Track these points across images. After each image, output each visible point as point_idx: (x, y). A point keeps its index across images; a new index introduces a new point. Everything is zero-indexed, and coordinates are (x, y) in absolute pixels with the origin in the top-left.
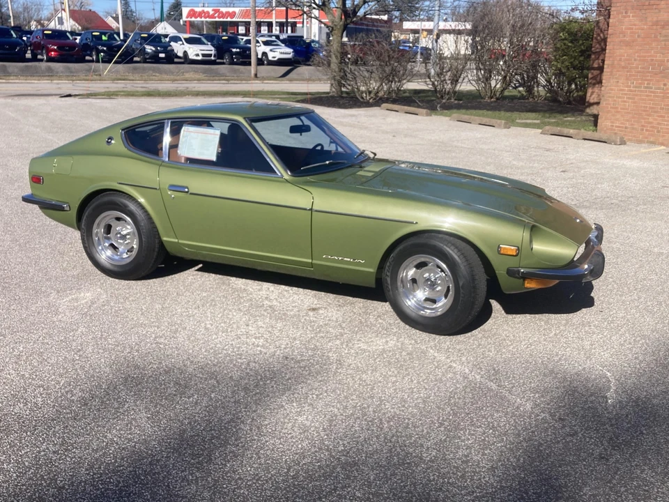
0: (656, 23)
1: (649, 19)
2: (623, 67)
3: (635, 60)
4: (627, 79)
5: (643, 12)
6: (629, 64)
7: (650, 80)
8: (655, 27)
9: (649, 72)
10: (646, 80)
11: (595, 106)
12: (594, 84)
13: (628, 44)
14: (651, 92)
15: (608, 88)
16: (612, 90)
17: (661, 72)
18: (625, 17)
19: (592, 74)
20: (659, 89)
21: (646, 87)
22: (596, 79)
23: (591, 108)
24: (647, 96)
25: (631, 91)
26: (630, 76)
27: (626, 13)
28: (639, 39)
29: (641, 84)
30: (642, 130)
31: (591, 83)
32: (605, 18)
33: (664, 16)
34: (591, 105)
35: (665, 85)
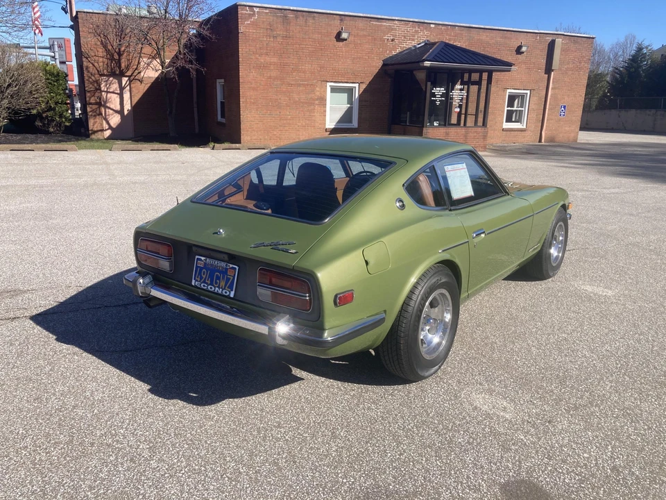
0: (270, 77)
1: (265, 75)
2: (254, 103)
3: (260, 99)
4: (257, 110)
5: (261, 70)
6: (257, 101)
7: (271, 110)
8: (269, 80)
9: (270, 106)
11: (100, 133)
12: (95, 116)
14: (273, 117)
17: (277, 106)
19: (91, 108)
20: (277, 115)
21: (269, 115)
22: (95, 112)
23: (96, 134)
24: (271, 119)
25: (260, 117)
27: (250, 70)
28: (261, 87)
29: (265, 112)
31: (91, 115)
32: (94, 65)
33: (274, 74)
34: (95, 132)
35: (280, 113)
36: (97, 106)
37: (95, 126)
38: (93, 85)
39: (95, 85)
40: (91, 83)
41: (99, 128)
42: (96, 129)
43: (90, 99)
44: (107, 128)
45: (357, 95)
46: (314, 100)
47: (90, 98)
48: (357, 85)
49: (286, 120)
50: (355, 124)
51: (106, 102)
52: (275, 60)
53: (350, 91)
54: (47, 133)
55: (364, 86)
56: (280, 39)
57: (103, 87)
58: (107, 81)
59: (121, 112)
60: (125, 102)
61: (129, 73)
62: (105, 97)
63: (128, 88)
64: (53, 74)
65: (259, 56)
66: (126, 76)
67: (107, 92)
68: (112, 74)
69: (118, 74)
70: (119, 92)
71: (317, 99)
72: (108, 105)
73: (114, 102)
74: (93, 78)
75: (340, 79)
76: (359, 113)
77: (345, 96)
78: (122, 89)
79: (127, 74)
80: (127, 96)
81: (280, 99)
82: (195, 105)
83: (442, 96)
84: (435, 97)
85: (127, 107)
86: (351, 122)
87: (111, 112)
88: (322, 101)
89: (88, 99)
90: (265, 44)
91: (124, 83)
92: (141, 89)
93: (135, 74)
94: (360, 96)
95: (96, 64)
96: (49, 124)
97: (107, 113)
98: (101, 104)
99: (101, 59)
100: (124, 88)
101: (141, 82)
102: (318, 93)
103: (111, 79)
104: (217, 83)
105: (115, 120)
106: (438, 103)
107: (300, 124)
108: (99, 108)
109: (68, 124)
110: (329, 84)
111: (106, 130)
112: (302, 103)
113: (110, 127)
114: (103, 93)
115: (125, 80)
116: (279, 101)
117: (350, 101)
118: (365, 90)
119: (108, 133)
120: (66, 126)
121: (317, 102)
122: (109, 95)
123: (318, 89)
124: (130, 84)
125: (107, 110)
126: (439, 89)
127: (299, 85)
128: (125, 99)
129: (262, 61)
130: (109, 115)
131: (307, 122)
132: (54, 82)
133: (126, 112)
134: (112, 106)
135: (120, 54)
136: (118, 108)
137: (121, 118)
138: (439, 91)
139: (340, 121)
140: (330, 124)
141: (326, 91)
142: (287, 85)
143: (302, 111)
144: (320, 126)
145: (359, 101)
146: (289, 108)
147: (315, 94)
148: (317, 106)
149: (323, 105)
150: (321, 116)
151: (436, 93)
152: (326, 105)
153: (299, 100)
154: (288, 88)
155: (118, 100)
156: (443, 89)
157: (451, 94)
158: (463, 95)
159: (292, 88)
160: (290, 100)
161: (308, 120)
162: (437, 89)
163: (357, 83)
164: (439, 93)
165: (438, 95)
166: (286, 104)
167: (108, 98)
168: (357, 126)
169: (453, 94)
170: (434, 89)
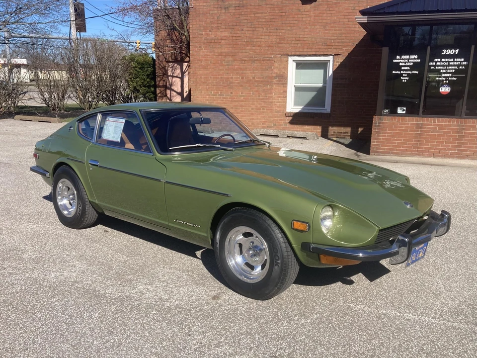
0: (221, 54)
1: (216, 51)
2: (204, 83)
3: (211, 78)
4: (207, 90)
5: (211, 46)
6: (207, 80)
7: (222, 90)
8: (220, 57)
9: (221, 85)
10: (220, 90)
12: (162, 97)
13: (204, 67)
14: (225, 98)
15: (195, 97)
16: (198, 97)
17: (228, 86)
18: (200, 50)
19: (160, 90)
20: (228, 95)
21: (220, 95)
22: (163, 94)
24: (222, 100)
25: (210, 98)
26: (209, 88)
27: (200, 47)
28: (211, 65)
29: (216, 93)
30: (221, 123)
31: (160, 97)
32: (162, 54)
33: (225, 50)
35: (231, 93)
36: (164, 89)
38: (162, 71)
39: (164, 70)
40: (161, 69)
43: (159, 83)
45: (331, 72)
46: (272, 78)
47: (159, 81)
48: (331, 58)
50: (327, 108)
51: (171, 85)
52: (226, 34)
53: (323, 65)
55: (341, 59)
56: (232, 10)
57: (170, 73)
58: (172, 67)
59: (181, 94)
60: (184, 85)
62: (171, 81)
63: (187, 73)
65: (210, 31)
66: (186, 62)
67: (173, 77)
68: (176, 61)
69: (180, 62)
70: (180, 76)
71: (275, 78)
72: (173, 88)
73: (177, 85)
74: (162, 65)
75: (305, 52)
76: (333, 95)
78: (183, 73)
79: (186, 60)
80: (186, 79)
81: (232, 78)
83: (412, 68)
84: (400, 70)
85: (186, 89)
86: (324, 106)
87: (175, 93)
88: (282, 79)
89: (157, 83)
90: (216, 17)
91: (184, 68)
94: (334, 72)
97: (172, 95)
98: (167, 87)
99: (168, 49)
100: (184, 73)
102: (276, 70)
103: (176, 65)
106: (405, 79)
107: (253, 107)
108: (166, 90)
110: (291, 59)
112: (257, 81)
114: (170, 78)
115: (185, 65)
116: (231, 80)
117: (324, 79)
118: (342, 65)
121: (275, 81)
122: (174, 79)
123: (276, 65)
124: (188, 69)
125: (172, 92)
126: (407, 57)
127: (254, 61)
128: (184, 82)
129: (213, 36)
131: (263, 104)
133: (185, 94)
134: (176, 89)
136: (179, 90)
137: (181, 99)
138: (407, 60)
139: (309, 104)
140: (293, 107)
141: (286, 67)
142: (240, 62)
143: (257, 91)
144: (278, 109)
145: (334, 79)
146: (241, 87)
147: (272, 70)
148: (275, 86)
149: (283, 84)
150: (280, 97)
151: (401, 64)
152: (287, 84)
153: (254, 78)
154: (241, 65)
155: (180, 83)
156: (416, 57)
157: (431, 64)
158: (458, 66)
159: (245, 64)
160: (242, 78)
161: (264, 102)
162: (403, 57)
163: (331, 55)
164: (407, 64)
165: (405, 66)
166: (238, 83)
167: (173, 82)
168: (330, 110)
169: (438, 64)
170: (398, 57)
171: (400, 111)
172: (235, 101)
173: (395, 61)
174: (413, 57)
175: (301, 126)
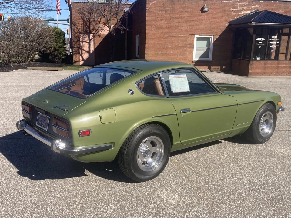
0: (162, 33)
1: (160, 32)
2: (153, 47)
3: (156, 44)
4: (154, 51)
5: (157, 29)
8: (162, 34)
9: (161, 48)
10: (161, 51)
11: (78, 62)
13: (153, 39)
14: (163, 54)
17: (165, 48)
19: (75, 50)
20: (165, 53)
21: (161, 53)
22: (77, 52)
24: (162, 56)
25: (156, 54)
28: (157, 38)
29: (159, 52)
31: (75, 53)
32: (77, 28)
33: (165, 31)
34: (76, 62)
35: (167, 52)
37: (76, 59)
38: (76, 38)
39: (77, 38)
41: (78, 60)
42: (76, 60)
43: (74, 45)
44: (82, 60)
45: (212, 42)
46: (187, 45)
48: (212, 37)
49: (170, 56)
50: (210, 58)
51: (82, 47)
52: (165, 23)
53: (208, 40)
54: (54, 62)
55: (217, 37)
56: (169, 12)
57: (81, 40)
58: (83, 36)
59: (89, 52)
60: (91, 47)
61: (94, 32)
62: (81, 44)
64: (58, 33)
65: (157, 22)
67: (83, 42)
68: (86, 33)
69: (88, 32)
70: (88, 42)
71: (188, 45)
72: (83, 48)
73: (86, 47)
74: (76, 35)
75: (202, 33)
76: (213, 52)
77: (205, 43)
78: (90, 40)
79: (93, 33)
80: (92, 44)
81: (167, 45)
82: (126, 49)
83: (263, 42)
84: (259, 43)
85: (92, 49)
86: (208, 57)
87: (84, 52)
88: (192, 45)
90: (160, 15)
91: (91, 37)
92: (99, 40)
93: (97, 32)
94: (214, 43)
95: (78, 28)
96: (55, 58)
97: (82, 52)
98: (80, 48)
99: (81, 25)
100: (91, 39)
101: (99, 36)
102: (189, 41)
103: (85, 35)
104: (137, 37)
105: (86, 56)
106: (260, 47)
107: (178, 58)
108: (78, 50)
109: (63, 58)
110: (196, 36)
111: (81, 61)
112: (180, 46)
113: (83, 60)
114: (81, 42)
115: (91, 35)
116: (167, 46)
117: (208, 45)
118: (217, 40)
119: (82, 63)
120: (63, 59)
121: (188, 46)
122: (84, 43)
123: (189, 39)
124: (94, 38)
125: (82, 51)
126: (261, 38)
127: (178, 37)
129: (158, 24)
130: (83, 53)
132: (58, 37)
133: (91, 52)
134: (85, 49)
135: (90, 22)
136: (87, 50)
137: (89, 55)
138: (261, 40)
139: (201, 57)
140: (196, 58)
141: (193, 40)
142: (172, 37)
143: (180, 51)
144: (189, 59)
145: (213, 45)
146: (172, 49)
147: (187, 41)
148: (188, 48)
149: (192, 48)
150: (190, 54)
151: (259, 41)
152: (193, 47)
153: (178, 45)
154: (172, 38)
155: (88, 46)
156: (264, 38)
157: (269, 41)
158: (277, 42)
159: (174, 38)
160: (173, 45)
161: (183, 56)
162: (260, 38)
163: (213, 35)
164: (261, 41)
165: (260, 42)
166: (171, 47)
167: (83, 45)
168: (212, 59)
169: (271, 41)
170: (258, 38)
171: (258, 59)
172: (168, 56)
173: (257, 40)
174: (263, 38)
175: (199, 66)
